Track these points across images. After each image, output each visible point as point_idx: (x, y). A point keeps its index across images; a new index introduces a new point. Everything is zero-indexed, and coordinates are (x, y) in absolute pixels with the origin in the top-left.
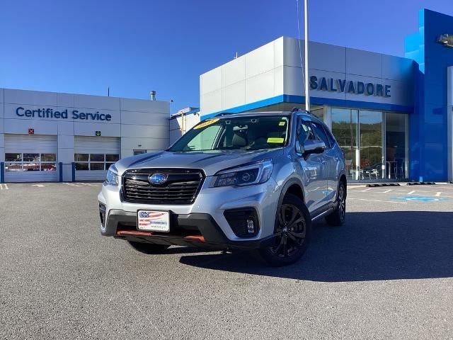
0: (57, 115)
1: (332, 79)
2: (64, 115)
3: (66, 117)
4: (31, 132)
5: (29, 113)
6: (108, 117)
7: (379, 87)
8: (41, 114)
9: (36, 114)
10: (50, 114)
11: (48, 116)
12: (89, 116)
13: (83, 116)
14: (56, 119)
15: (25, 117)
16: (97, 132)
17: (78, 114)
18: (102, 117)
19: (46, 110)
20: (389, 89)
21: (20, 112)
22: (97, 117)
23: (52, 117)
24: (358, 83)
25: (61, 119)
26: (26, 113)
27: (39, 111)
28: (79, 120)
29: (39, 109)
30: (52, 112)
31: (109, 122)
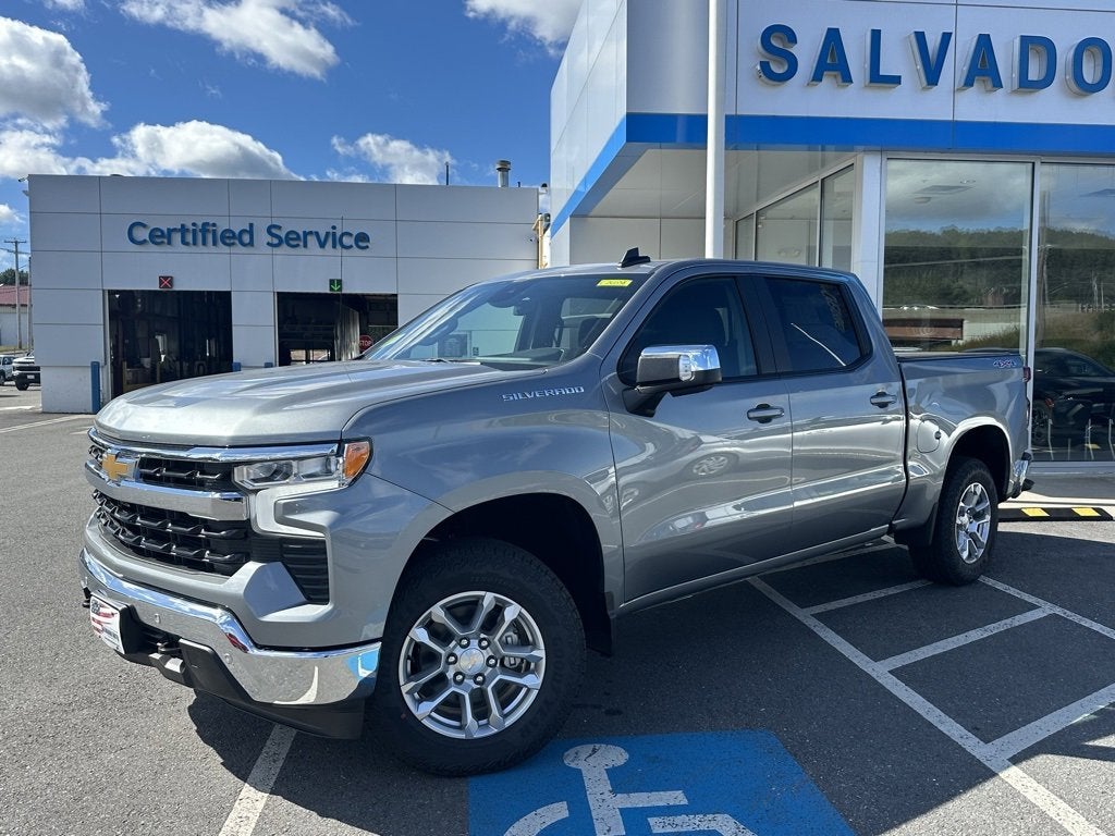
0: (229, 238)
2: (246, 238)
3: (251, 244)
4: (166, 283)
5: (160, 237)
6: (362, 238)
8: (189, 237)
9: (177, 237)
10: (210, 237)
11: (204, 243)
12: (312, 240)
13: (294, 240)
14: (226, 249)
15: (152, 247)
16: (332, 282)
17: (283, 234)
18: (346, 241)
19: (200, 224)
21: (142, 234)
22: (333, 239)
23: (215, 244)
25: (239, 248)
26: (152, 235)
27: (183, 230)
28: (285, 248)
29: (183, 226)
30: (214, 232)
31: (363, 253)
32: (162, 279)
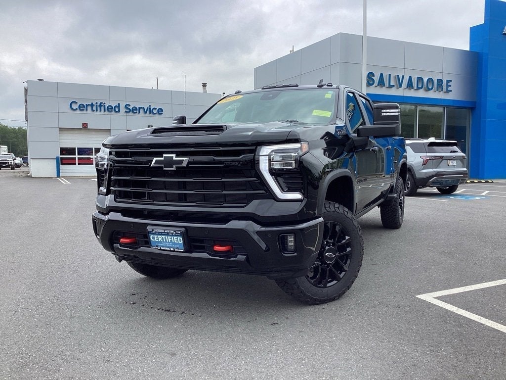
0: (110, 109)
1: (390, 75)
2: (117, 110)
3: (119, 111)
4: (85, 126)
5: (82, 107)
7: (440, 81)
8: (94, 108)
9: (89, 108)
10: (102, 108)
11: (101, 111)
12: (141, 111)
13: (135, 110)
14: (109, 113)
15: (78, 111)
16: (149, 127)
17: (131, 108)
18: (155, 111)
19: (98, 104)
20: (449, 84)
21: (74, 106)
22: (150, 111)
23: (105, 111)
24: (418, 78)
25: (113, 113)
26: (79, 106)
27: (92, 105)
28: (131, 113)
29: (92, 103)
30: (105, 106)
31: (160, 116)
32: (84, 124)
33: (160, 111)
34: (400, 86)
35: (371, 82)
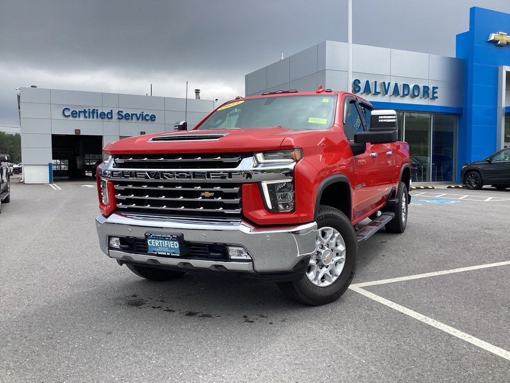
0: (103, 116)
1: (376, 82)
2: (109, 116)
3: (112, 118)
4: (78, 132)
5: (75, 114)
7: (426, 88)
8: (87, 115)
9: (82, 114)
10: (95, 115)
11: (93, 117)
12: (134, 117)
13: (127, 117)
14: (101, 119)
15: (71, 118)
16: (141, 133)
17: (123, 114)
18: (147, 118)
19: (91, 111)
20: (435, 90)
21: (67, 113)
22: (142, 117)
23: (97, 117)
24: (404, 85)
25: (106, 119)
26: (72, 113)
27: (85, 112)
28: (123, 120)
29: (85, 110)
30: (97, 113)
31: (153, 122)
32: (76, 131)
33: (153, 118)
34: (387, 93)
35: (357, 89)
